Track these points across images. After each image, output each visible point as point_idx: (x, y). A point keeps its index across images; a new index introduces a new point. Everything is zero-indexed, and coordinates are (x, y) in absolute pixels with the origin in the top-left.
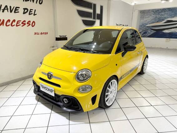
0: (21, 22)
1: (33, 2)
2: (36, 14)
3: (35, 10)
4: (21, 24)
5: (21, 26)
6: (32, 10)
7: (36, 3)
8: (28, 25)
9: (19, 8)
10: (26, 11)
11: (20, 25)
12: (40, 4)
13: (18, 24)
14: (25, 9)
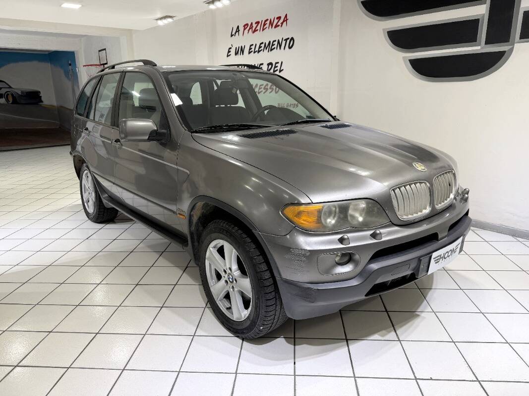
0: (263, 87)
1: (280, 49)
2: (283, 70)
3: (282, 62)
4: (262, 89)
5: (262, 93)
6: (278, 63)
7: (284, 49)
8: (271, 90)
9: (262, 64)
10: (270, 66)
11: (262, 91)
12: (290, 48)
13: (260, 91)
14: (268, 65)
